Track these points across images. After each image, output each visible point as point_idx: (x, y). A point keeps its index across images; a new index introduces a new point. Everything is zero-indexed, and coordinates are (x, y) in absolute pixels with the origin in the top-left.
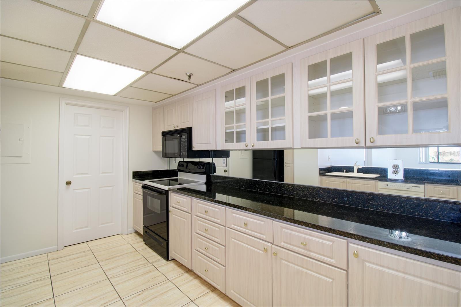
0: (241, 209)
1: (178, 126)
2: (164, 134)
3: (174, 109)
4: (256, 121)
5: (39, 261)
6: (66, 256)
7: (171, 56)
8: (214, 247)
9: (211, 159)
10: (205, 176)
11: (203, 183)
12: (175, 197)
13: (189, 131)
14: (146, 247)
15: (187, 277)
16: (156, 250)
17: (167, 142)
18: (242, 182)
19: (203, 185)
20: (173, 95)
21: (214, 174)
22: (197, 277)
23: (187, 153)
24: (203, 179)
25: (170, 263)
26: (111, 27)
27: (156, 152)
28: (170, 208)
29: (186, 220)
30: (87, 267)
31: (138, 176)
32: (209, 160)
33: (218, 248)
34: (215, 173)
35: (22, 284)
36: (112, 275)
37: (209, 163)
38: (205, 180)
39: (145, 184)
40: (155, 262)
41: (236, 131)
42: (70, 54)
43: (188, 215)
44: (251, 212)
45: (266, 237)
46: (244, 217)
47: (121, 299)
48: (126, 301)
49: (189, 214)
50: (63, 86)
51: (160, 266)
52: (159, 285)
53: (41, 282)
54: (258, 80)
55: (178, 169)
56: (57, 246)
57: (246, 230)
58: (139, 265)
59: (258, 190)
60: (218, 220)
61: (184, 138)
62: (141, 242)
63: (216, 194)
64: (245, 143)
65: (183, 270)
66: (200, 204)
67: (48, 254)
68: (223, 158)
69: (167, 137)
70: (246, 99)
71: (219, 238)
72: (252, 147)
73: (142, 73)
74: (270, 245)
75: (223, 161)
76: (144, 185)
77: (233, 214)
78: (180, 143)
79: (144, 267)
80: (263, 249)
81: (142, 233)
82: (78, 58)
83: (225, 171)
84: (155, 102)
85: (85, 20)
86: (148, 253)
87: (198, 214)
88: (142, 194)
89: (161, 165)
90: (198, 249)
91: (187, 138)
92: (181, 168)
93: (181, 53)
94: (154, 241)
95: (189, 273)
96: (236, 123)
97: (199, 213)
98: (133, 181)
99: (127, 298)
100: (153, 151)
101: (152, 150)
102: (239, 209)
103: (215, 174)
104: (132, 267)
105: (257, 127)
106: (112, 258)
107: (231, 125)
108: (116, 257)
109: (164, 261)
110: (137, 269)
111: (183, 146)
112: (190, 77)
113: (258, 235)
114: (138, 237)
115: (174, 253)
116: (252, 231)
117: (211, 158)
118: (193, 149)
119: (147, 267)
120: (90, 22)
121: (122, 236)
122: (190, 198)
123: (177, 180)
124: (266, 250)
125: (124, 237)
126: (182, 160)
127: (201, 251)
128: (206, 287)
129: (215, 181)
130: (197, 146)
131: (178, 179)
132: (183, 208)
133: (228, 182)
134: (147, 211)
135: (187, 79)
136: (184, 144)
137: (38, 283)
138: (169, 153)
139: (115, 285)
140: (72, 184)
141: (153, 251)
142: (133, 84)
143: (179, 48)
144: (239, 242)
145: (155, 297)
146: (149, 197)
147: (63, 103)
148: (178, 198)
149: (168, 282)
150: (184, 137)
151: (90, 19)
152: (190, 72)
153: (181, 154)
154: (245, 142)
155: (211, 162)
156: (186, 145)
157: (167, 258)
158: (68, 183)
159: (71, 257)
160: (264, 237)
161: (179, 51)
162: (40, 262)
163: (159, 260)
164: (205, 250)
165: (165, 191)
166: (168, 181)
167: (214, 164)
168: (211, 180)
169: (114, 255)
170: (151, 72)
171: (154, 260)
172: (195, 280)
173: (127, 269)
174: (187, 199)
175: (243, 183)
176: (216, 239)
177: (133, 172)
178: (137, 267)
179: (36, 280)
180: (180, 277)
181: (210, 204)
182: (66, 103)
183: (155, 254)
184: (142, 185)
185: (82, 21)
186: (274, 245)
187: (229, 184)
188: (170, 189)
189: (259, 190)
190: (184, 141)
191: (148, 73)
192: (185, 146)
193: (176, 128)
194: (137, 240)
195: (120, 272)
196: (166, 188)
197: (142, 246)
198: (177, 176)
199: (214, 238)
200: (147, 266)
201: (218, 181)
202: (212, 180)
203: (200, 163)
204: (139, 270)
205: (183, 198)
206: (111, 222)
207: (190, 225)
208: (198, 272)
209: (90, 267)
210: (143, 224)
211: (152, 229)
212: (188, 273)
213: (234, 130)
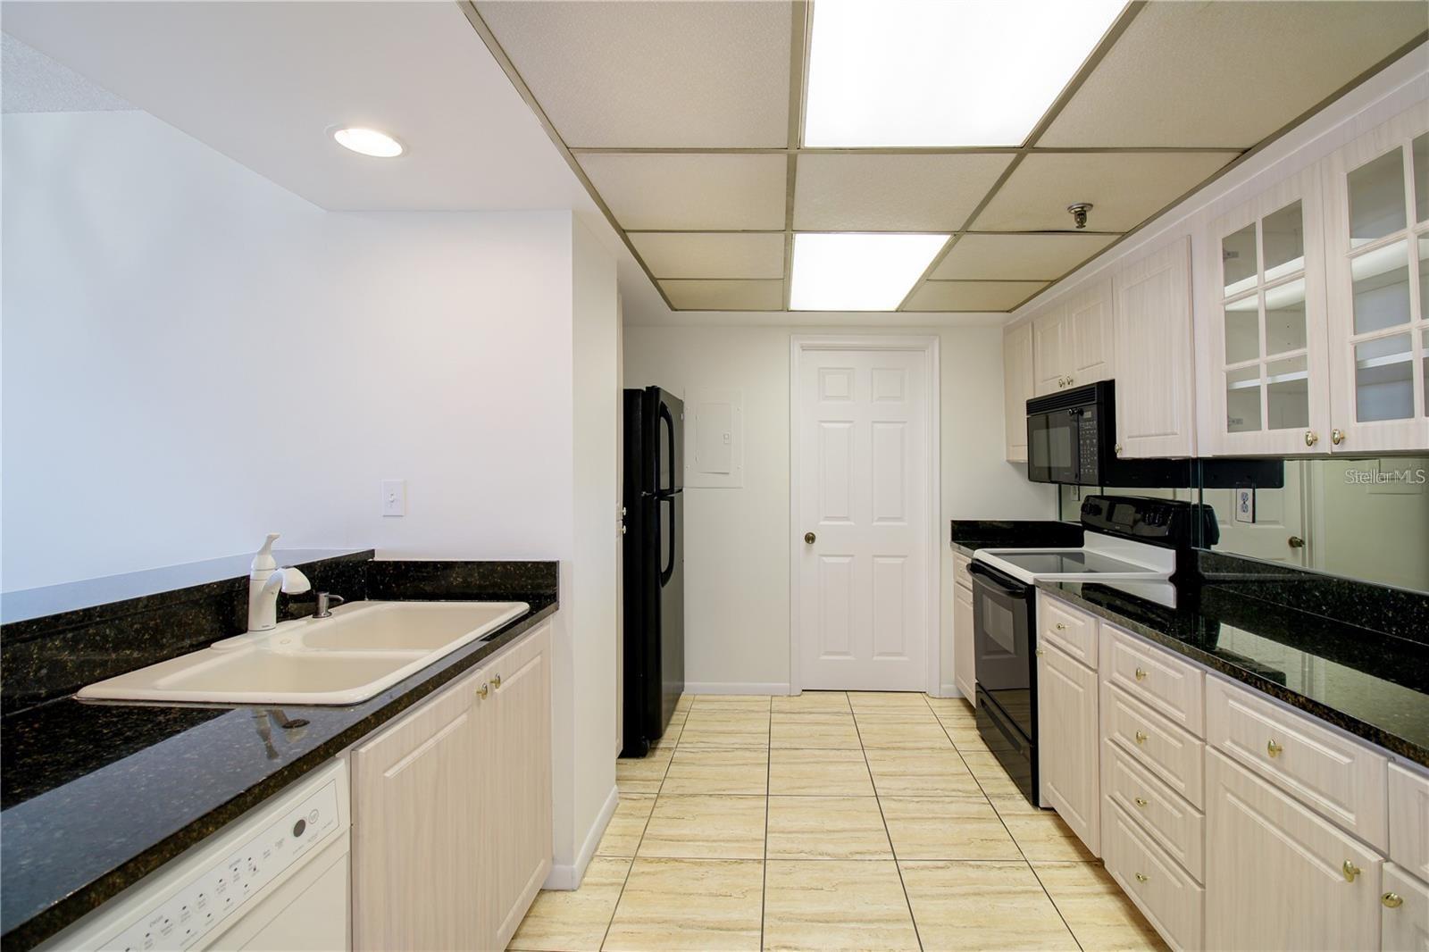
0: (1257, 687)
1: (1072, 381)
2: (1035, 407)
3: (1060, 326)
4: (1351, 337)
5: (756, 708)
6: (804, 713)
7: (1003, 171)
8: (1166, 805)
9: (1196, 491)
10: (1172, 553)
11: (1165, 575)
12: (1052, 608)
13: (1104, 394)
14: (983, 746)
15: (1086, 879)
16: (1006, 766)
17: (1051, 430)
18: (1317, 588)
19: (1162, 582)
20: (1053, 282)
21: (1209, 548)
22: (1118, 892)
23: (1097, 467)
24: (1163, 561)
25: (1044, 817)
26: (837, 153)
27: (1015, 464)
28: (1041, 643)
29: (1081, 690)
30: (839, 753)
31: (967, 533)
32: (1188, 495)
33: (1180, 811)
34: (1216, 543)
35: (724, 746)
36: (885, 791)
37: (1187, 504)
38: (1170, 568)
39: (978, 560)
40: (999, 796)
41: (1268, 385)
42: (782, 236)
43: (1088, 675)
44: (1293, 704)
45: (1357, 819)
46: (1271, 722)
47: (895, 859)
48: (906, 869)
49: (1091, 673)
50: (792, 308)
51: (1010, 815)
52: (998, 865)
53: (754, 754)
54: (1354, 166)
55: (1082, 522)
56: (788, 684)
57: (1279, 774)
58: (954, 790)
59: (1390, 632)
60: (1180, 714)
61: (1089, 420)
62: (972, 728)
63: (1219, 626)
64: (1306, 429)
65: (1079, 853)
66: (1121, 646)
67: (774, 699)
68: (1238, 490)
69: (1051, 417)
70: (1305, 259)
71: (1182, 778)
72: (1334, 445)
73: (943, 240)
74: (1374, 858)
75: (1240, 502)
76: (975, 562)
77: (1231, 702)
78: (1077, 436)
79: (966, 800)
80: (1341, 867)
81: (974, 703)
82: (799, 239)
83: (1295, 543)
84: (1007, 311)
85: (786, 157)
86: (986, 765)
87: (1116, 676)
88: (971, 586)
89: (1039, 505)
90: (1118, 795)
91: (1096, 418)
92: (1092, 520)
93: (1030, 155)
94: (1005, 739)
95: (1097, 868)
96: (1268, 355)
97: (1121, 674)
98: (953, 549)
99: (910, 864)
100: (1008, 461)
101: (1005, 459)
102: (1250, 684)
103: (1214, 548)
104: (937, 789)
105: (1357, 363)
106: (894, 748)
107: (1248, 363)
108: (904, 749)
109: (1025, 805)
110: (947, 799)
111: (1085, 443)
112: (1081, 215)
113: (1325, 804)
114: (966, 713)
115: (1052, 787)
116: (1300, 781)
117: (1197, 487)
118: (1119, 456)
119: (974, 803)
120: (796, 156)
121: (927, 698)
122: (1093, 619)
123: (1080, 558)
124: (1352, 873)
125: (931, 702)
126: (1096, 491)
127: (1127, 804)
128: (1146, 935)
129: (1210, 574)
130: (1130, 446)
131: (1085, 554)
132: (1075, 649)
133: (1261, 583)
134: (984, 643)
135: (1072, 224)
136: (1088, 438)
137: (747, 754)
138: (1058, 468)
139: (889, 819)
140: (817, 540)
141: (998, 764)
142: (931, 273)
143: (1019, 143)
144: (1252, 814)
145: (979, 894)
146: (990, 600)
147: (796, 350)
148: (1059, 612)
149: (1023, 868)
150: (1088, 415)
151: (794, 151)
152: (1081, 202)
153: (1080, 471)
154: (1307, 426)
155: (1195, 501)
156: (1095, 441)
157: (1035, 801)
158: (810, 538)
159: (811, 717)
160: (1348, 818)
161: (1021, 152)
162: (758, 712)
163: (1010, 797)
164: (1136, 803)
165: (1023, 586)
166: (1059, 557)
167: (1208, 511)
168: (1196, 567)
169: (900, 742)
170: (965, 230)
171: (996, 791)
172: (1112, 897)
173: (923, 789)
174: (1083, 621)
175: (1321, 592)
176: (1173, 780)
177: (953, 522)
178: (947, 793)
179: (746, 746)
180: (1063, 869)
181: (1152, 648)
182: (802, 347)
183: (1002, 774)
184: (970, 561)
185: (782, 160)
186: (1390, 864)
187: (1262, 591)
188: (1038, 583)
189: (1397, 633)
190: (1089, 429)
191: (957, 235)
192: (1092, 445)
193: (1068, 387)
194: (962, 721)
195: (905, 789)
196: (1027, 577)
197: (973, 741)
198: (1081, 544)
199: (1165, 773)
200: (974, 800)
201: (1223, 575)
202: (1200, 570)
203: (1153, 506)
204: (952, 802)
205: (1073, 616)
206: (901, 654)
207: (1094, 708)
208: (1117, 873)
209: (844, 753)
210: (977, 678)
211: (1000, 702)
212: (1091, 866)
213: (1262, 382)
